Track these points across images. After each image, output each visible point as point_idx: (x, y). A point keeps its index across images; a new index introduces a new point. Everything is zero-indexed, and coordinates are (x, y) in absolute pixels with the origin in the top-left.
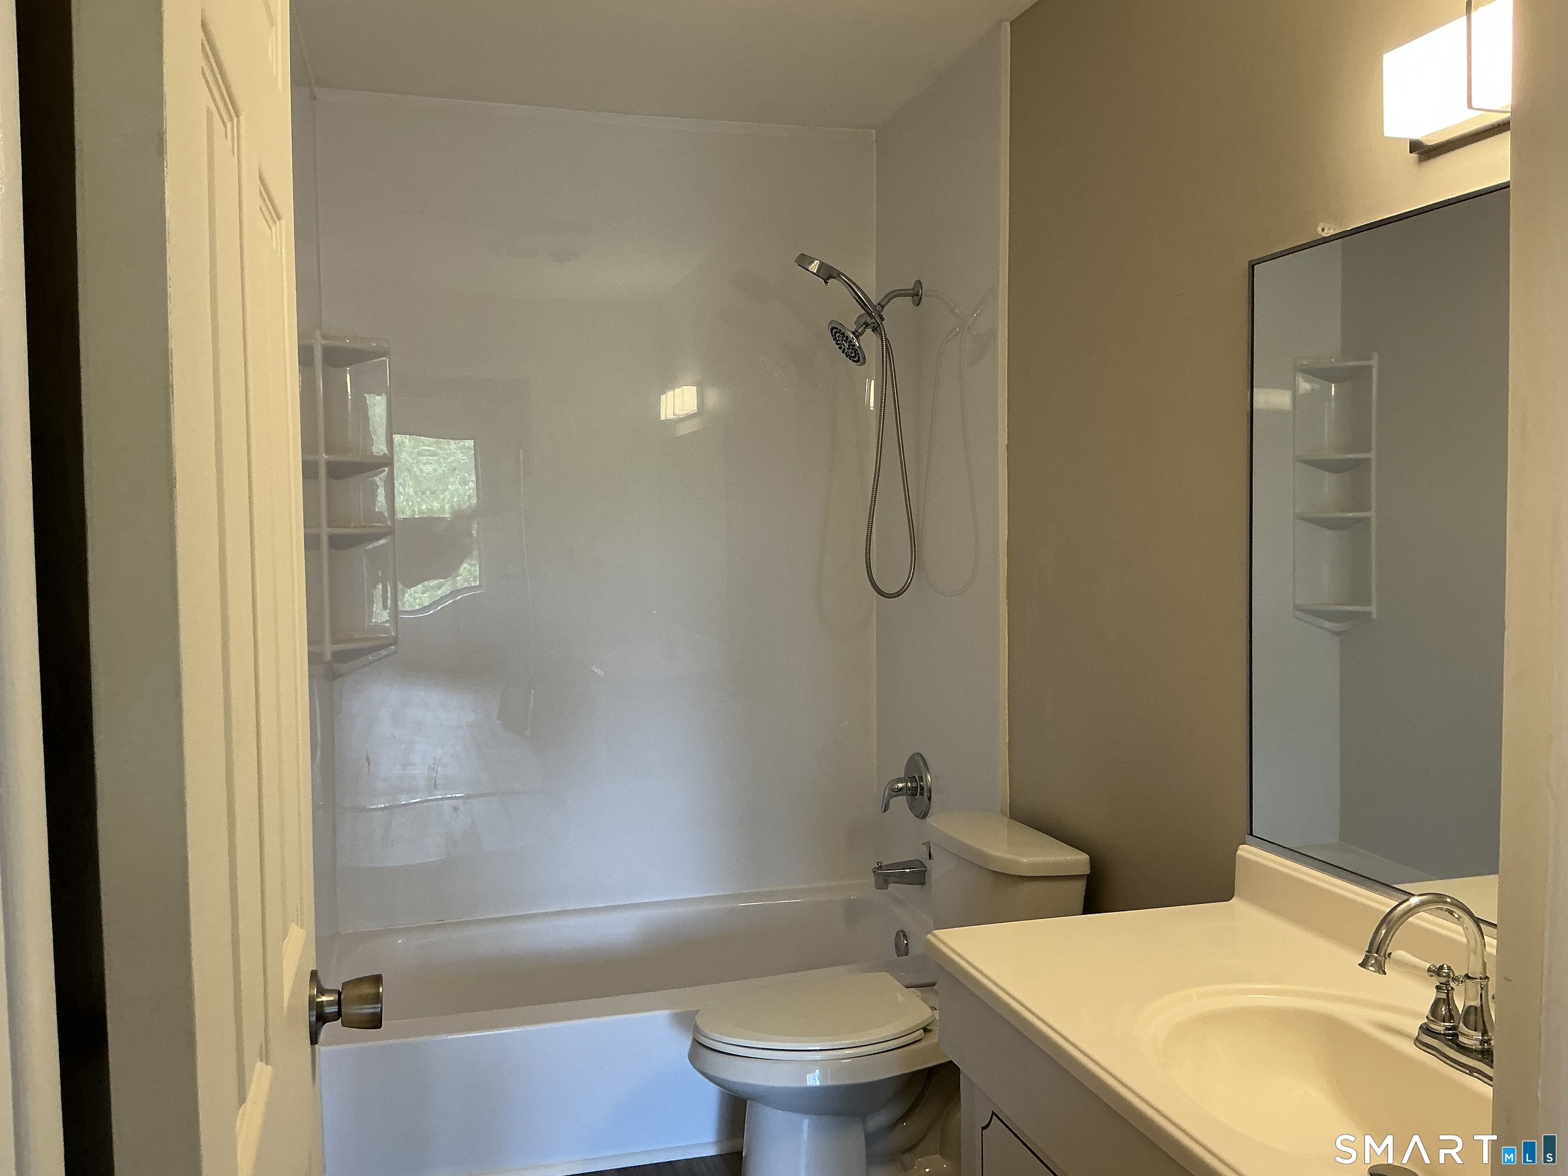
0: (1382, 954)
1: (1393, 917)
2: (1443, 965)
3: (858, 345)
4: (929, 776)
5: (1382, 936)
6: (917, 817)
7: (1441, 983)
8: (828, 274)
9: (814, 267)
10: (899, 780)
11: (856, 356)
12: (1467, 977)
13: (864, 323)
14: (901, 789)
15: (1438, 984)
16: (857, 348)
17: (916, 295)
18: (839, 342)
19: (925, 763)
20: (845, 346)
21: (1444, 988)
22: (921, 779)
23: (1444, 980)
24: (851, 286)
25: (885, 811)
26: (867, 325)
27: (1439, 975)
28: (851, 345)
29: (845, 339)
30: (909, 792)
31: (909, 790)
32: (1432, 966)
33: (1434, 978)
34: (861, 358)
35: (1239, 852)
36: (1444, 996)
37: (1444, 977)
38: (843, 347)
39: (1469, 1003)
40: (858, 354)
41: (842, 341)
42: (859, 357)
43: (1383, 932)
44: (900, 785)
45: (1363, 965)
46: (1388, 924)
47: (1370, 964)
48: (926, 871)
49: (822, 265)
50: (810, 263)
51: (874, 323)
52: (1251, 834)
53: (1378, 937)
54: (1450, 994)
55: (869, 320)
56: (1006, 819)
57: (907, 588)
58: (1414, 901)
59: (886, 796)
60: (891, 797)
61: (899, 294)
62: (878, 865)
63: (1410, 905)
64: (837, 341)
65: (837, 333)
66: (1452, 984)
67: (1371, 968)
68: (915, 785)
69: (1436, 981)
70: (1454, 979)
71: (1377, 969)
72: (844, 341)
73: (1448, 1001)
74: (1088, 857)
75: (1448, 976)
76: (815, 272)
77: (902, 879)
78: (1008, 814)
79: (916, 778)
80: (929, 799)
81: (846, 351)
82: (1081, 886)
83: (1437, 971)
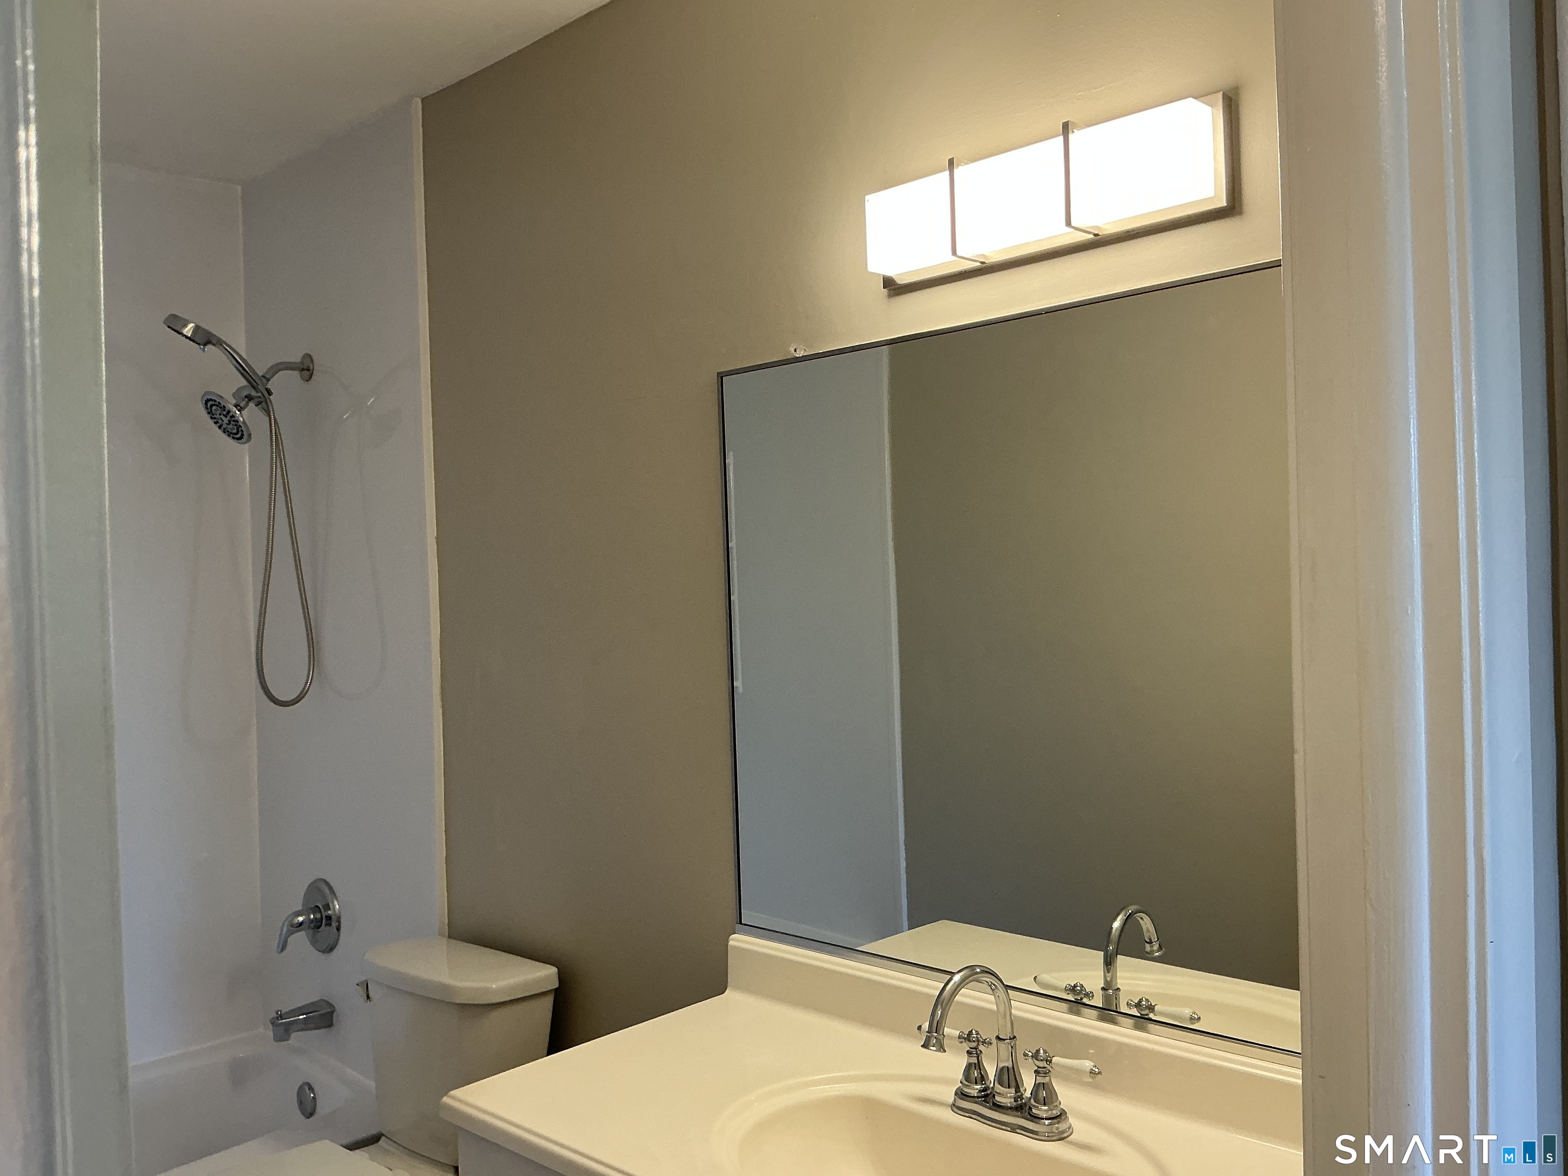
0: (941, 1033)
1: (945, 997)
2: (972, 1030)
3: (242, 420)
4: (336, 903)
5: (939, 1015)
6: (323, 952)
7: (971, 1048)
8: (203, 338)
9: (188, 330)
10: (298, 914)
11: (237, 433)
12: (998, 1038)
13: (246, 397)
14: (301, 924)
15: (968, 1049)
16: (241, 424)
17: (306, 369)
18: (215, 416)
19: (331, 889)
20: (223, 421)
21: (974, 1052)
22: (327, 907)
23: (974, 1045)
24: (231, 354)
25: (283, 950)
26: (249, 398)
27: (970, 1041)
28: (234, 421)
29: (225, 413)
30: (312, 925)
31: (312, 923)
32: (961, 1034)
33: (964, 1044)
34: (245, 434)
35: (731, 943)
36: (974, 1060)
37: (974, 1041)
38: (220, 421)
39: (1001, 1065)
40: (242, 431)
41: (220, 414)
42: (242, 435)
43: (939, 1012)
44: (301, 919)
45: (925, 1046)
46: (942, 1006)
47: (932, 1044)
48: (333, 1012)
49: (197, 329)
50: (185, 326)
51: (259, 397)
52: (741, 923)
53: (935, 1018)
54: (979, 1058)
55: (253, 393)
56: (445, 941)
57: (306, 694)
58: (957, 978)
59: (284, 932)
60: (290, 933)
61: (289, 366)
62: (277, 1014)
63: (955, 983)
64: (213, 415)
65: (213, 406)
66: (981, 1047)
67: (932, 1048)
68: (318, 916)
69: (966, 1046)
70: (984, 1042)
71: (938, 1048)
72: (224, 415)
73: (979, 1065)
74: (557, 969)
75: (978, 1041)
76: (189, 336)
77: (306, 1026)
78: (447, 935)
79: (319, 908)
80: (338, 929)
81: (224, 426)
82: (549, 1002)
83: (968, 1038)
